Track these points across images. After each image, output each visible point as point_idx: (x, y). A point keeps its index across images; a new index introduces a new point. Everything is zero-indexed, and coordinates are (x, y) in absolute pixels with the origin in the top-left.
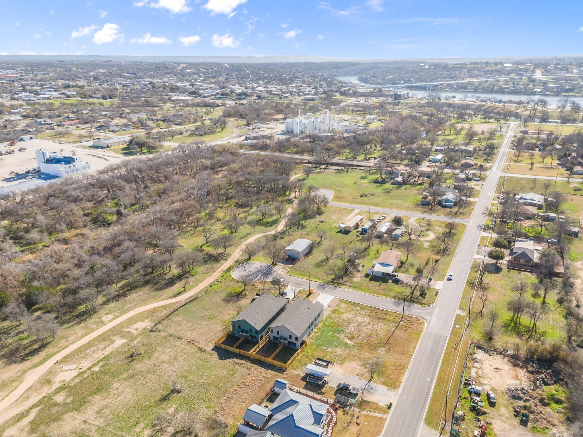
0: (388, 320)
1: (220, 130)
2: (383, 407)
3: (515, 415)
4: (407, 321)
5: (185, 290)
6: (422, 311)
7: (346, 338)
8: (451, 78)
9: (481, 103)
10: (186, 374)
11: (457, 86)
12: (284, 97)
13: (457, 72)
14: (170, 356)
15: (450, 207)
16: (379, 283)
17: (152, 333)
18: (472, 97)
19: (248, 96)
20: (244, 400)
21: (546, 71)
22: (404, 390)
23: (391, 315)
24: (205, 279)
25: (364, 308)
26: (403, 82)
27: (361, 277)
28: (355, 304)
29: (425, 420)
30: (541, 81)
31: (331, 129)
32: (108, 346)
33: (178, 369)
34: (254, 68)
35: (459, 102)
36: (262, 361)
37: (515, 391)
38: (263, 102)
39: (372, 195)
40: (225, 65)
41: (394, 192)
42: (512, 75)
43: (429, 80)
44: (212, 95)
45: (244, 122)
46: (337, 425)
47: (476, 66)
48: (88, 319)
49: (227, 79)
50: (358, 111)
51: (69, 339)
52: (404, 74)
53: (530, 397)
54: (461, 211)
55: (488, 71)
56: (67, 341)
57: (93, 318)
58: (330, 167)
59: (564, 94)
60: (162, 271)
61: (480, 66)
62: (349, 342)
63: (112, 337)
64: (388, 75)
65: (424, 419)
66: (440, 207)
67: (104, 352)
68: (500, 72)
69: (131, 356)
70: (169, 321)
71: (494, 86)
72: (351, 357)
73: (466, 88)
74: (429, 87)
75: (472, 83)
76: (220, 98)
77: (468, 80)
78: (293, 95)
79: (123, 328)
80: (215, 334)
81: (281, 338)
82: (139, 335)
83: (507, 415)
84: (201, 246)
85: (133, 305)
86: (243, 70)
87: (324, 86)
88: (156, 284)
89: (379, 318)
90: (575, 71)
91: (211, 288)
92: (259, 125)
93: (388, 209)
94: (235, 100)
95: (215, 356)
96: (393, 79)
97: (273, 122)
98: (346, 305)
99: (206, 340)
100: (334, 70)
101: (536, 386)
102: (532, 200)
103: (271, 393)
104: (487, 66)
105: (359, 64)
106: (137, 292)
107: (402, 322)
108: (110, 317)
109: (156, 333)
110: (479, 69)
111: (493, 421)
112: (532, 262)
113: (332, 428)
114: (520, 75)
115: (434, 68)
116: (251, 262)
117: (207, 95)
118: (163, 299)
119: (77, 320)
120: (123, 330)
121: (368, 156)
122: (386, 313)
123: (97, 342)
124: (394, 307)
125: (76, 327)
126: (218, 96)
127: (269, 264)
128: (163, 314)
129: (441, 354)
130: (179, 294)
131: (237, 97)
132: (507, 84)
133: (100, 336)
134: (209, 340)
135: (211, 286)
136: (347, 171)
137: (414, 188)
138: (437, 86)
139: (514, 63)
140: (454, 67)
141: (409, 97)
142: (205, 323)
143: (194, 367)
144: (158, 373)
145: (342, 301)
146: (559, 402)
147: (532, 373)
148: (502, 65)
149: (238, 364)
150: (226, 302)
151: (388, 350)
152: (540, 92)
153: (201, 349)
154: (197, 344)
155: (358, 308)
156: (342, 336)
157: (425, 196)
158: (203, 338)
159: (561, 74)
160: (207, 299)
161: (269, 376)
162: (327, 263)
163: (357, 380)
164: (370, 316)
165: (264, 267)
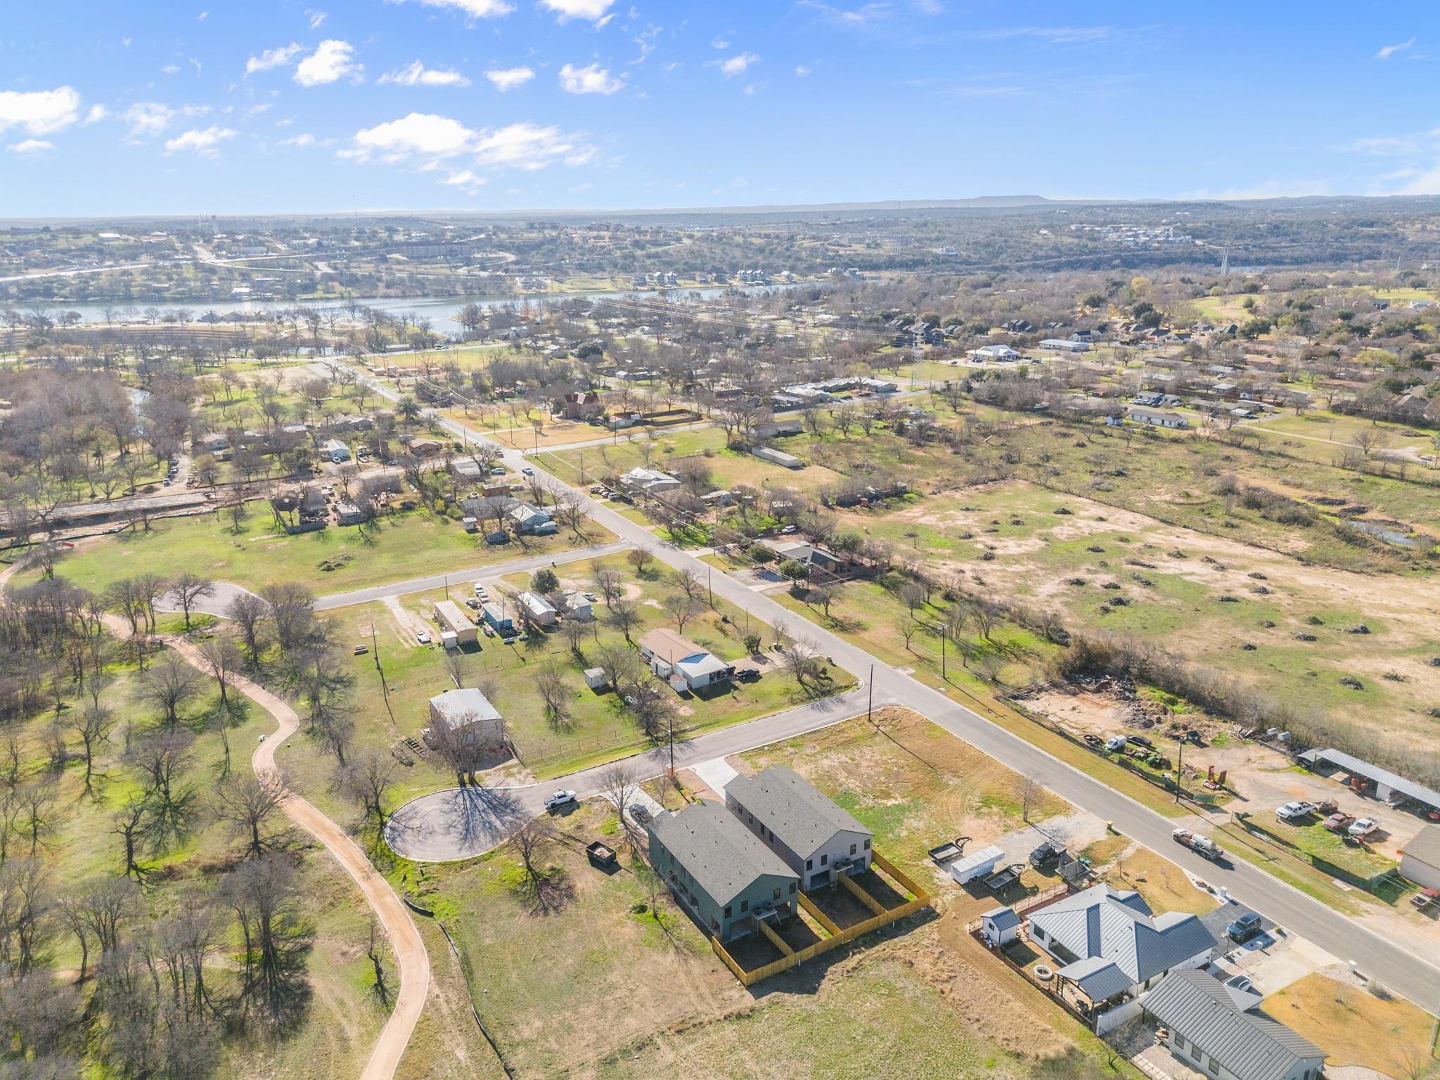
0: (863, 738)
2: (1110, 839)
4: (885, 723)
7: (879, 801)
15: (557, 532)
20: (999, 998)
21: (219, 248)
22: (1077, 802)
23: (850, 728)
24: (373, 915)
25: (796, 743)
27: (680, 703)
29: (1160, 813)
30: (229, 271)
35: (107, 326)
36: (875, 930)
37: (1135, 718)
39: (348, 559)
41: (385, 539)
47: (22, 238)
53: (1153, 714)
54: (582, 531)
55: (70, 250)
59: (305, 296)
61: (32, 237)
66: (536, 538)
68: (102, 251)
72: (946, 818)
77: (37, 274)
80: (688, 973)
83: (1178, 748)
89: (846, 743)
90: (283, 247)
91: (438, 918)
98: (765, 758)
99: (701, 997)
101: (1134, 700)
102: (659, 479)
103: (999, 953)
104: (54, 238)
107: (882, 729)
110: (41, 245)
114: (165, 257)
116: (396, 809)
118: (370, 1035)
122: (838, 730)
124: (826, 714)
127: (458, 789)
129: (1002, 732)
134: (705, 991)
135: (429, 914)
136: (147, 528)
137: (408, 520)
139: (120, 230)
145: (745, 756)
146: (1173, 703)
147: (1098, 691)
148: (95, 235)
149: (854, 969)
150: (552, 913)
151: (955, 773)
152: (249, 294)
153: (739, 1016)
154: (706, 1019)
155: (792, 750)
156: (870, 802)
157: (471, 527)
158: (685, 999)
159: (258, 255)
160: (488, 941)
161: (936, 936)
162: (568, 716)
163: (1021, 836)
164: (830, 749)
165: (460, 800)
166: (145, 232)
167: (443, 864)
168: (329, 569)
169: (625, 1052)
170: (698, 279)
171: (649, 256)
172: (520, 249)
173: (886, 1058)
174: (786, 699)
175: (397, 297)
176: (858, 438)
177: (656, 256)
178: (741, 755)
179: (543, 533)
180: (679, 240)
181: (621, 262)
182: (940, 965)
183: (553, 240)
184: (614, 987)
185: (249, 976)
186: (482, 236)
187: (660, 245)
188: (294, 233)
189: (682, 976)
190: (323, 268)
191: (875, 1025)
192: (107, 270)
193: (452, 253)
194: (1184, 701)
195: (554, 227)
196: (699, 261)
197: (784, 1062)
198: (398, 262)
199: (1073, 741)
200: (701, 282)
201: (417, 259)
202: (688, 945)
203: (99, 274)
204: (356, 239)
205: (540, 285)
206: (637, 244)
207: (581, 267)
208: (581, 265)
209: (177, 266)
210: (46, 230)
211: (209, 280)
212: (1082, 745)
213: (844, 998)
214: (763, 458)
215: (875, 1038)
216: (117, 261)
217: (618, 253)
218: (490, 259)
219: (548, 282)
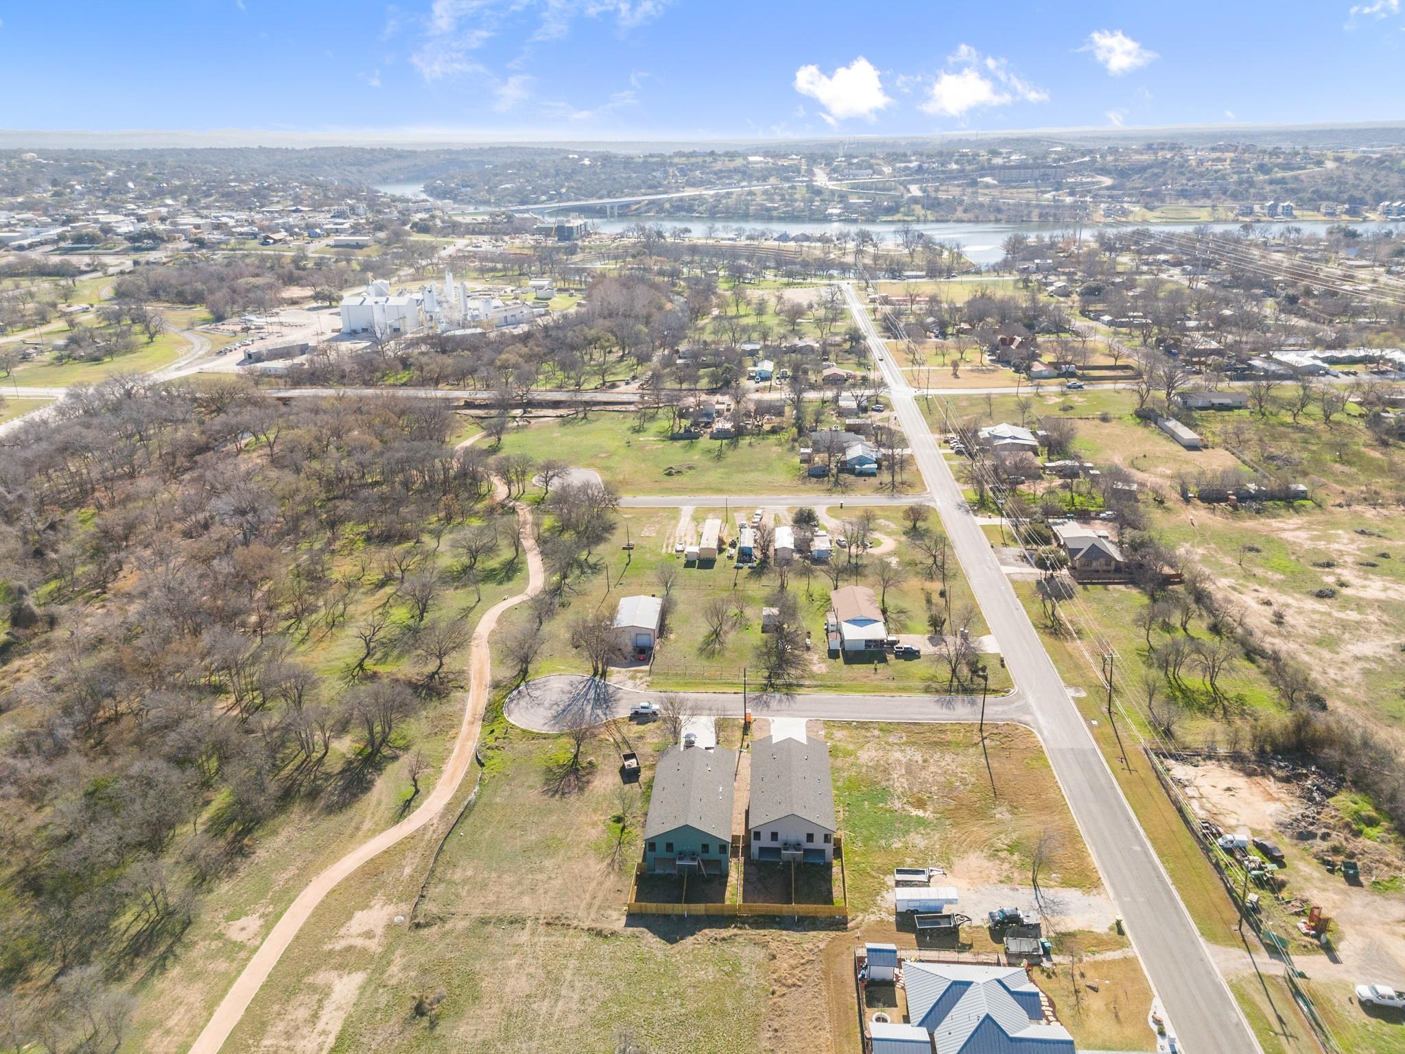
0: (958, 744)
1: (144, 338)
2: (1107, 934)
3: (1328, 870)
4: (995, 737)
5: (417, 791)
6: (1006, 708)
7: (908, 807)
8: (650, 187)
9: (748, 242)
10: (616, 1009)
11: (672, 206)
12: (275, 241)
13: (657, 174)
14: (531, 975)
15: (872, 474)
16: (872, 666)
17: (424, 932)
18: (725, 228)
19: (163, 240)
20: (816, 1022)
21: (835, 170)
22: (1113, 885)
23: (953, 731)
24: (451, 751)
25: (888, 728)
26: (544, 198)
27: (822, 660)
28: (863, 725)
29: (1202, 934)
30: (833, 192)
31: (469, 318)
32: (320, 1007)
33: (583, 1001)
34: (128, 164)
35: (703, 241)
36: (775, 917)
37: (1295, 824)
38: (219, 256)
39: (690, 468)
40: (29, 156)
41: (732, 456)
42: (772, 180)
43: (604, 192)
44: (41, 243)
45: (201, 312)
46: (1058, 1007)
47: (692, 160)
48: (178, 950)
49: (56, 194)
50: (494, 270)
51: (171, 1023)
52: (540, 177)
53: (1326, 827)
54: (898, 478)
55: (721, 171)
56: (168, 1032)
57: (194, 943)
58: (536, 412)
59: (885, 218)
60: (303, 755)
61: (700, 160)
62: (920, 813)
63: (310, 979)
64: (501, 182)
65: (1197, 933)
66: (852, 477)
67: (320, 1026)
68: (744, 173)
69: (419, 1010)
70: (443, 886)
71: (747, 206)
72: (955, 846)
73: (690, 209)
74: (612, 208)
75: (700, 199)
76: (72, 249)
77: (689, 192)
78: (297, 234)
79: (320, 942)
80: (600, 884)
81: (786, 846)
82: (389, 949)
83: (1316, 874)
84: (361, 665)
85: (292, 871)
86: (93, 169)
87: (361, 211)
88: (314, 794)
89: (936, 744)
90: (887, 170)
91: (485, 770)
92: (256, 320)
93: (752, 497)
94: (125, 252)
95: (651, 941)
96: (520, 190)
97: (286, 307)
98: (845, 732)
99: (590, 905)
100: (354, 169)
101: (1317, 804)
102: (1015, 438)
103: (861, 985)
104: (715, 160)
105: (413, 154)
106: (275, 832)
107: (986, 742)
108: (252, 923)
109: (435, 929)
110: (703, 167)
111: (1307, 895)
112: (1113, 563)
113: (1055, 1016)
114: (787, 179)
115: (604, 165)
116: (536, 678)
117: (25, 242)
118: (374, 833)
119: (143, 965)
120: (327, 947)
121: (609, 378)
122: (941, 729)
123: (276, 1007)
124: (944, 710)
125: (159, 984)
126: (62, 244)
127: (588, 677)
128: (408, 871)
129: (1113, 788)
130: (407, 807)
131: (127, 244)
132: (772, 201)
133: (267, 986)
134: (597, 902)
135: (482, 765)
136: (585, 417)
137: (765, 442)
138: (628, 205)
139: (766, 154)
140: (645, 162)
141: (589, 234)
142: (549, 863)
143: (622, 986)
144: (539, 1031)
145: (829, 724)
146: (1371, 822)
147: (1287, 780)
148: (745, 158)
149: (724, 939)
150: (557, 796)
151: (1013, 809)
152: (839, 215)
153: (599, 933)
154: (575, 923)
155: (876, 733)
156: (897, 805)
157: (806, 457)
158: (577, 901)
159: (865, 177)
160: (498, 800)
161: (822, 946)
162: (721, 643)
163: (1011, 893)
164: (914, 743)
165: (581, 687)
166: (785, 156)
167: (524, 731)
168: (670, 474)
169: (500, 920)
170: (1323, 210)
171: (1271, 182)
172: (1122, 174)
173: (669, 1020)
174: (922, 685)
175: (969, 221)
176: (1311, 423)
177: (1282, 181)
178: (825, 722)
179: (862, 474)
180: (1319, 163)
181: (1232, 187)
182: (796, 972)
183: (1164, 162)
184: (541, 870)
185: (351, 763)
186: (1087, 159)
187: (1292, 169)
188: (904, 157)
189: (594, 884)
190: (915, 190)
191: (690, 991)
192: (738, 190)
193: (1045, 177)
194: (1385, 824)
195: (1172, 148)
196: (1335, 189)
197: (593, 984)
198: (987, 186)
199: (1187, 822)
200: (1327, 214)
201: (1006, 183)
202: (623, 862)
203: (731, 193)
204: (957, 162)
205: (1125, 213)
206: (1262, 168)
207: (1183, 194)
208: (1183, 190)
209: (793, 187)
210: (712, 153)
211: (812, 201)
212: (1192, 831)
213: (691, 958)
214: (1164, 430)
215: (679, 1001)
216: (750, 182)
217: (1235, 177)
218: (1082, 184)
219: (1136, 209)
